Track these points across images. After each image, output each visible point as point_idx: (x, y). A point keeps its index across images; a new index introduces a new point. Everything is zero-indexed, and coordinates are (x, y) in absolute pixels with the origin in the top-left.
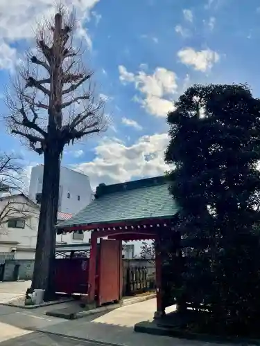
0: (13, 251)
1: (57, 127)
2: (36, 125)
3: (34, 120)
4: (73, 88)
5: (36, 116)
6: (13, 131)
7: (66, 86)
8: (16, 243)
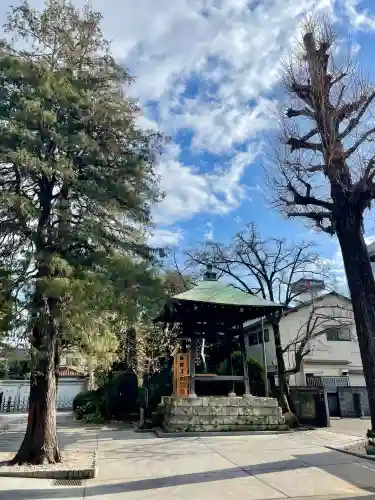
0: (345, 374)
1: (345, 188)
2: (313, 198)
3: (308, 192)
4: (353, 124)
5: (309, 186)
6: (289, 215)
7: (343, 126)
8: (346, 363)
